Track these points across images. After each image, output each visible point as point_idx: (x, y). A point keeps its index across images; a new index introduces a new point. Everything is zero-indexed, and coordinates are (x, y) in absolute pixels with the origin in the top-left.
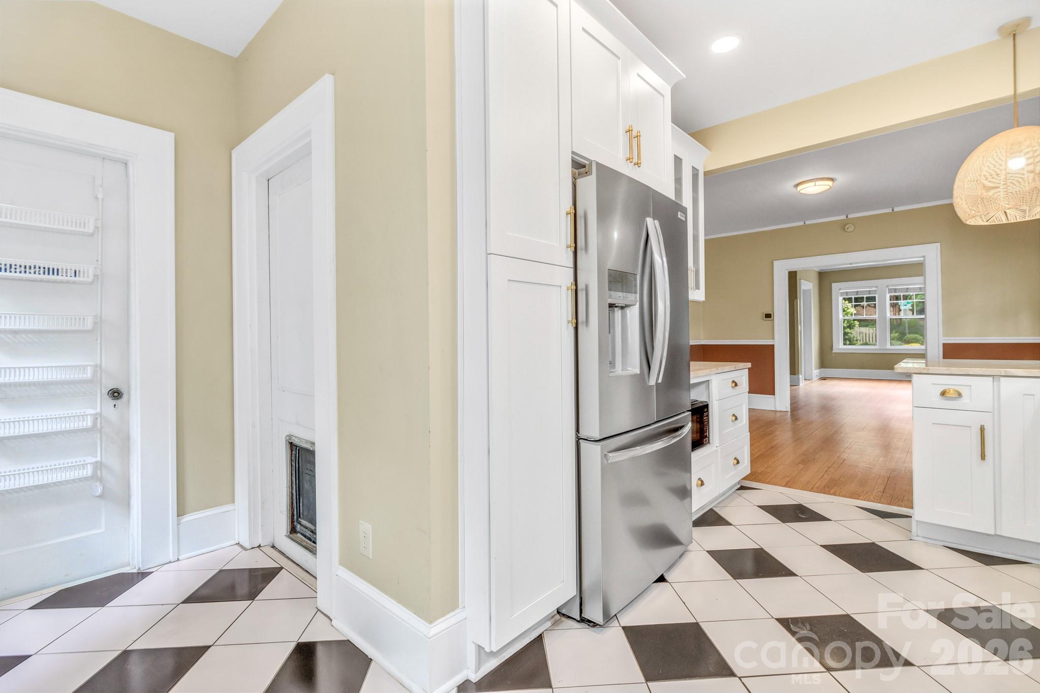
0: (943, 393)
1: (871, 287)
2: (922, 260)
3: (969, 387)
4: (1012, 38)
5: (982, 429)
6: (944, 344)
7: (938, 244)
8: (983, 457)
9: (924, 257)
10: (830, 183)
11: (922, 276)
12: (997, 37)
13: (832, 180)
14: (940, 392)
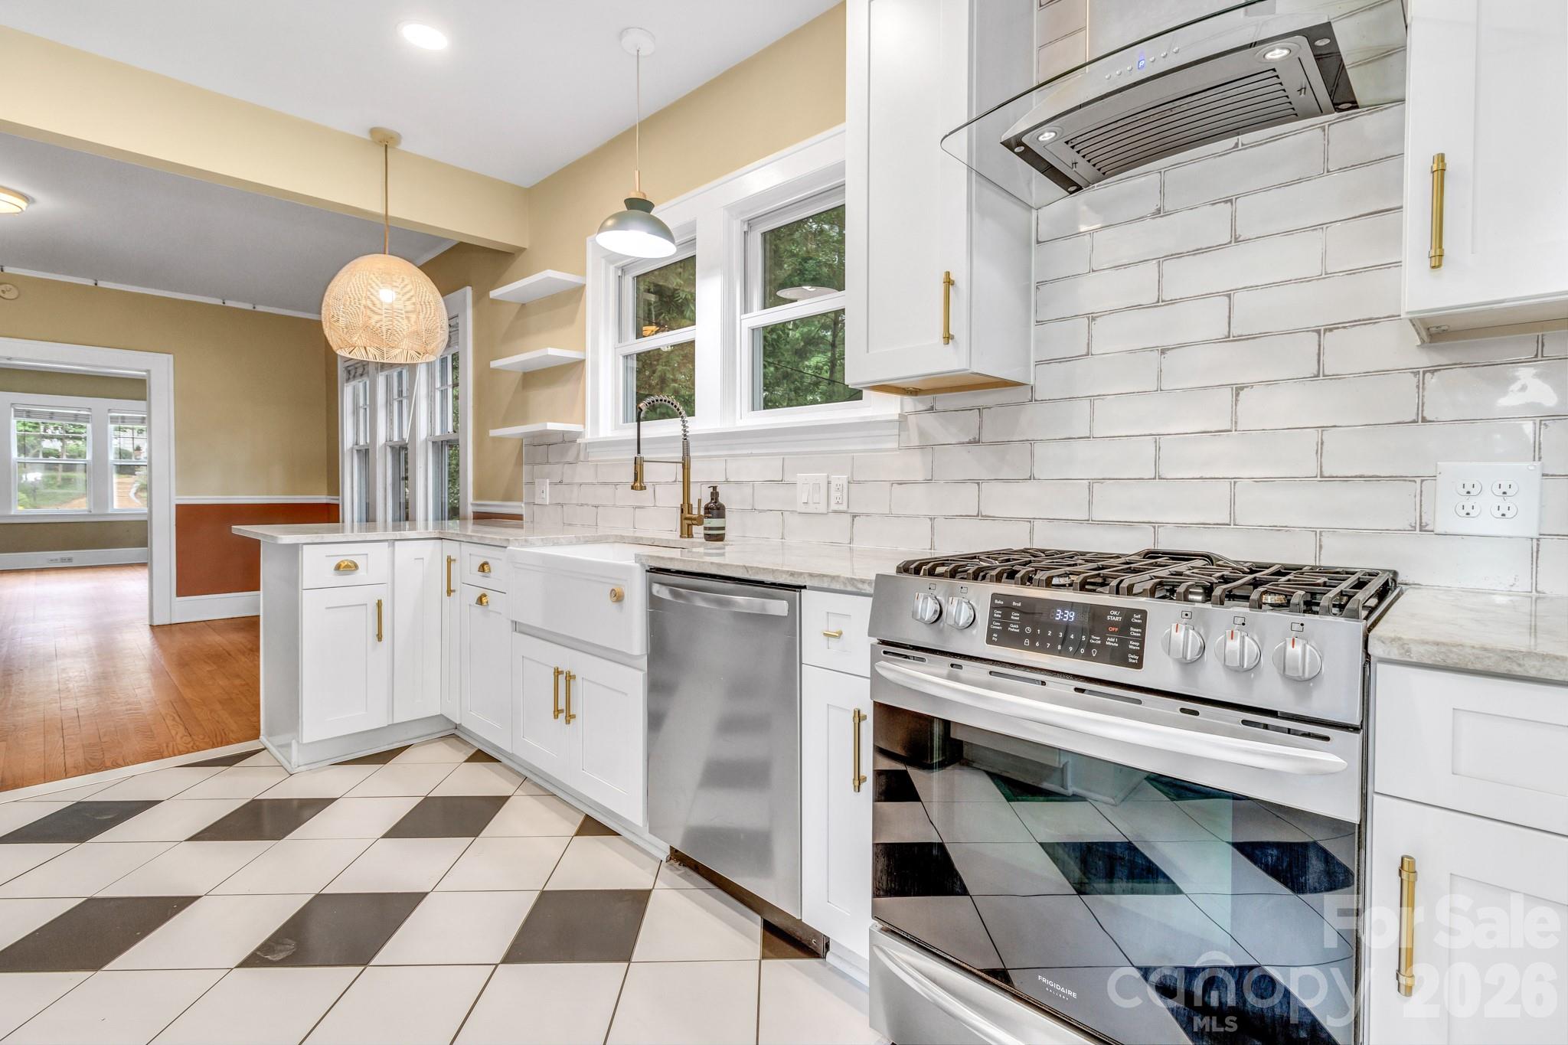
0: (338, 568)
1: (79, 409)
2: (144, 376)
3: (365, 556)
4: (384, 148)
5: (379, 604)
6: (178, 506)
7: (171, 357)
8: (380, 637)
9: (148, 371)
10: (23, 204)
11: (145, 400)
12: (367, 137)
13: (26, 198)
14: (335, 566)
